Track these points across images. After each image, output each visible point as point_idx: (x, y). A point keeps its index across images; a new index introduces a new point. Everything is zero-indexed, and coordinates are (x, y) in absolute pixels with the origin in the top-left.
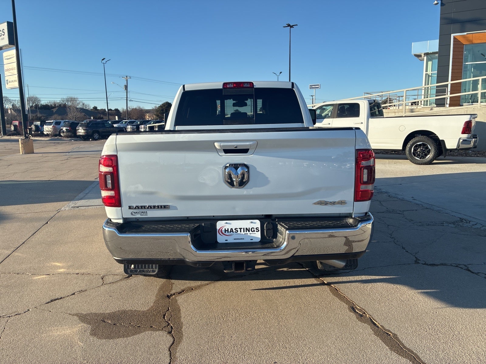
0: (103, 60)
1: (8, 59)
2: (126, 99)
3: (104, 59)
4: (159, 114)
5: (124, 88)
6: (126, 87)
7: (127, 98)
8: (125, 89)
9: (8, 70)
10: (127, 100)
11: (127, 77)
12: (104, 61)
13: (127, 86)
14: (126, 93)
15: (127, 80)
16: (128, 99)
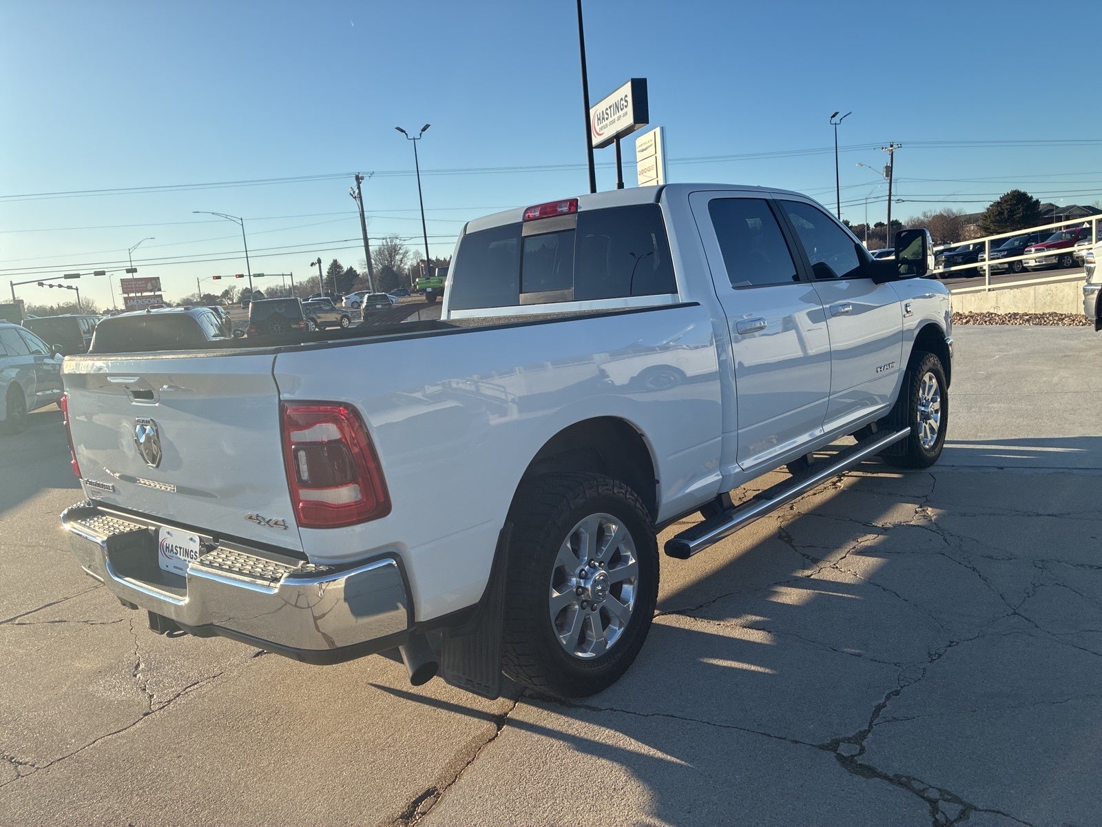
0: (833, 116)
1: (643, 151)
2: (887, 198)
3: (837, 113)
4: (991, 225)
5: (885, 173)
6: (889, 171)
7: (890, 196)
8: (887, 176)
9: (643, 172)
10: (890, 200)
11: (892, 146)
12: (835, 120)
13: (892, 168)
14: (888, 185)
15: (892, 154)
16: (892, 198)
